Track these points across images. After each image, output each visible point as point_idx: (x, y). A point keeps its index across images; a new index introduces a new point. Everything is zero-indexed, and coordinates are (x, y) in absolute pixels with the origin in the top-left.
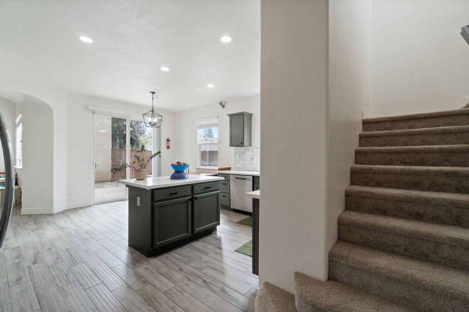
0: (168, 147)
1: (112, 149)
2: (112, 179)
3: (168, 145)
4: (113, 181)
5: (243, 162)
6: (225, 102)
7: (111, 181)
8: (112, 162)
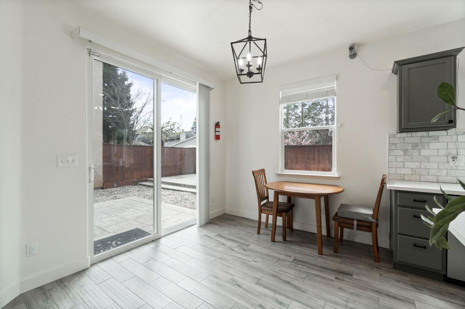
0: (217, 137)
1: (103, 144)
2: (103, 185)
3: (217, 133)
4: (106, 188)
5: (418, 164)
6: (360, 45)
7: (102, 188)
8: (103, 162)
